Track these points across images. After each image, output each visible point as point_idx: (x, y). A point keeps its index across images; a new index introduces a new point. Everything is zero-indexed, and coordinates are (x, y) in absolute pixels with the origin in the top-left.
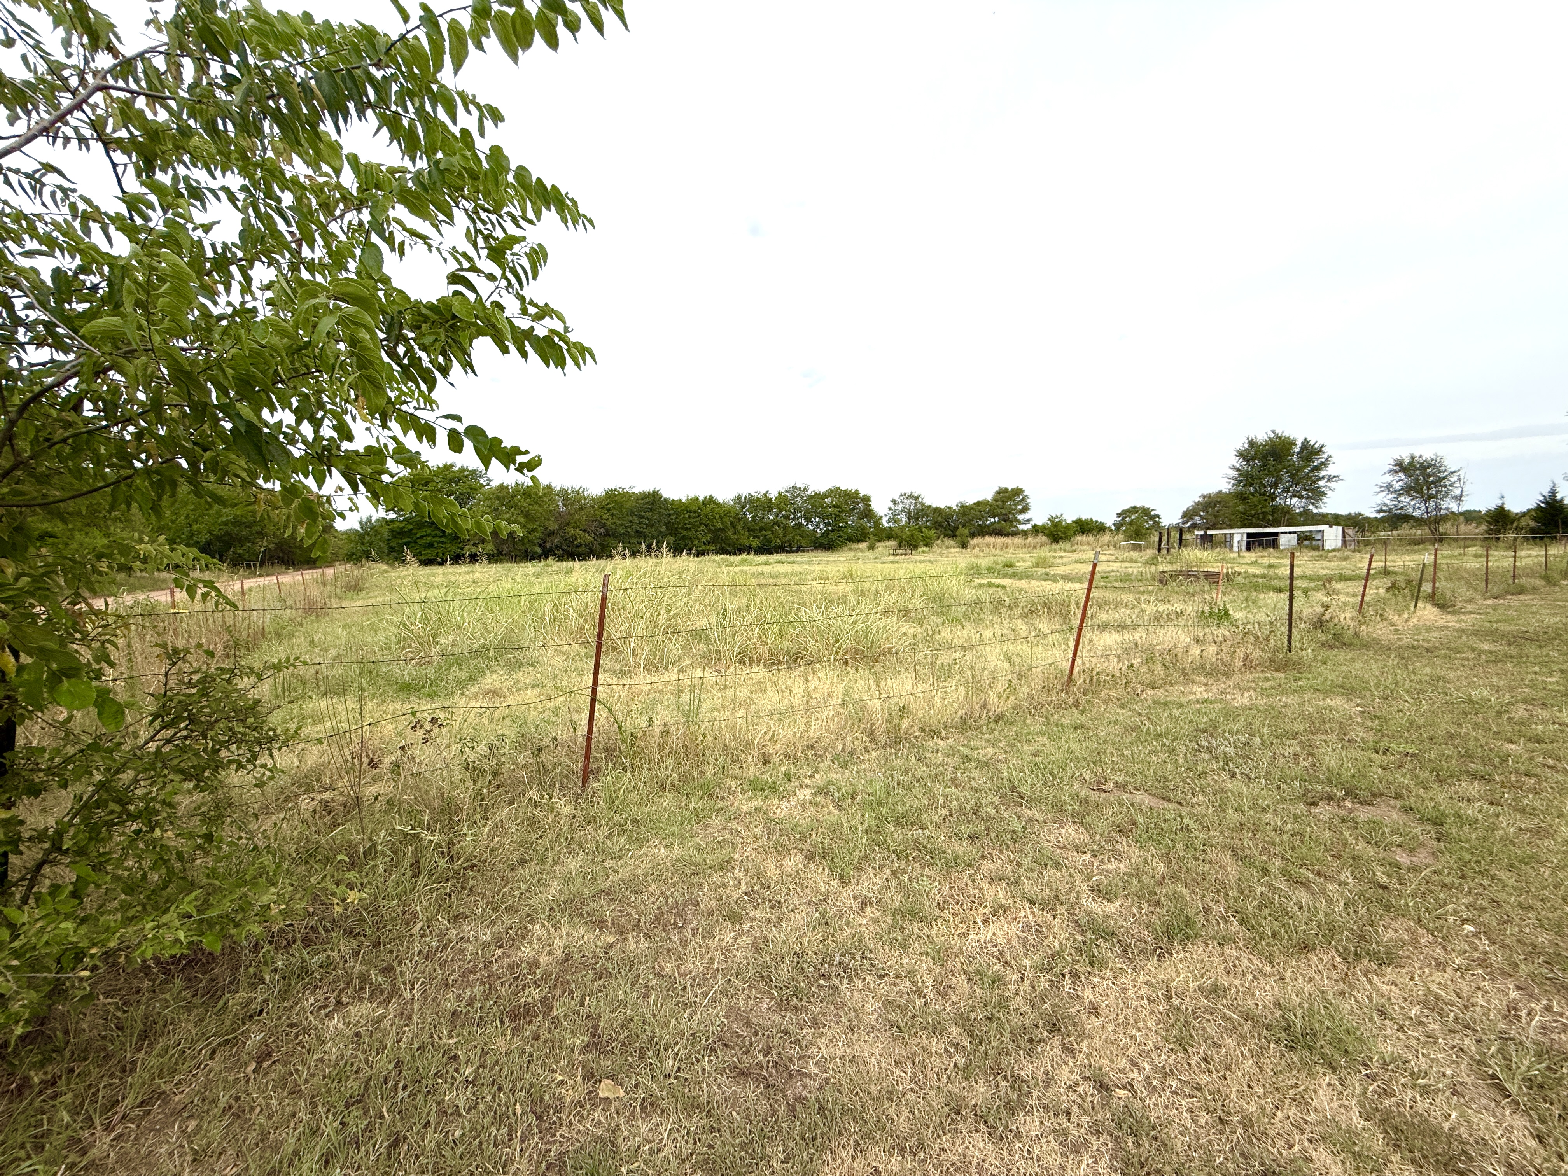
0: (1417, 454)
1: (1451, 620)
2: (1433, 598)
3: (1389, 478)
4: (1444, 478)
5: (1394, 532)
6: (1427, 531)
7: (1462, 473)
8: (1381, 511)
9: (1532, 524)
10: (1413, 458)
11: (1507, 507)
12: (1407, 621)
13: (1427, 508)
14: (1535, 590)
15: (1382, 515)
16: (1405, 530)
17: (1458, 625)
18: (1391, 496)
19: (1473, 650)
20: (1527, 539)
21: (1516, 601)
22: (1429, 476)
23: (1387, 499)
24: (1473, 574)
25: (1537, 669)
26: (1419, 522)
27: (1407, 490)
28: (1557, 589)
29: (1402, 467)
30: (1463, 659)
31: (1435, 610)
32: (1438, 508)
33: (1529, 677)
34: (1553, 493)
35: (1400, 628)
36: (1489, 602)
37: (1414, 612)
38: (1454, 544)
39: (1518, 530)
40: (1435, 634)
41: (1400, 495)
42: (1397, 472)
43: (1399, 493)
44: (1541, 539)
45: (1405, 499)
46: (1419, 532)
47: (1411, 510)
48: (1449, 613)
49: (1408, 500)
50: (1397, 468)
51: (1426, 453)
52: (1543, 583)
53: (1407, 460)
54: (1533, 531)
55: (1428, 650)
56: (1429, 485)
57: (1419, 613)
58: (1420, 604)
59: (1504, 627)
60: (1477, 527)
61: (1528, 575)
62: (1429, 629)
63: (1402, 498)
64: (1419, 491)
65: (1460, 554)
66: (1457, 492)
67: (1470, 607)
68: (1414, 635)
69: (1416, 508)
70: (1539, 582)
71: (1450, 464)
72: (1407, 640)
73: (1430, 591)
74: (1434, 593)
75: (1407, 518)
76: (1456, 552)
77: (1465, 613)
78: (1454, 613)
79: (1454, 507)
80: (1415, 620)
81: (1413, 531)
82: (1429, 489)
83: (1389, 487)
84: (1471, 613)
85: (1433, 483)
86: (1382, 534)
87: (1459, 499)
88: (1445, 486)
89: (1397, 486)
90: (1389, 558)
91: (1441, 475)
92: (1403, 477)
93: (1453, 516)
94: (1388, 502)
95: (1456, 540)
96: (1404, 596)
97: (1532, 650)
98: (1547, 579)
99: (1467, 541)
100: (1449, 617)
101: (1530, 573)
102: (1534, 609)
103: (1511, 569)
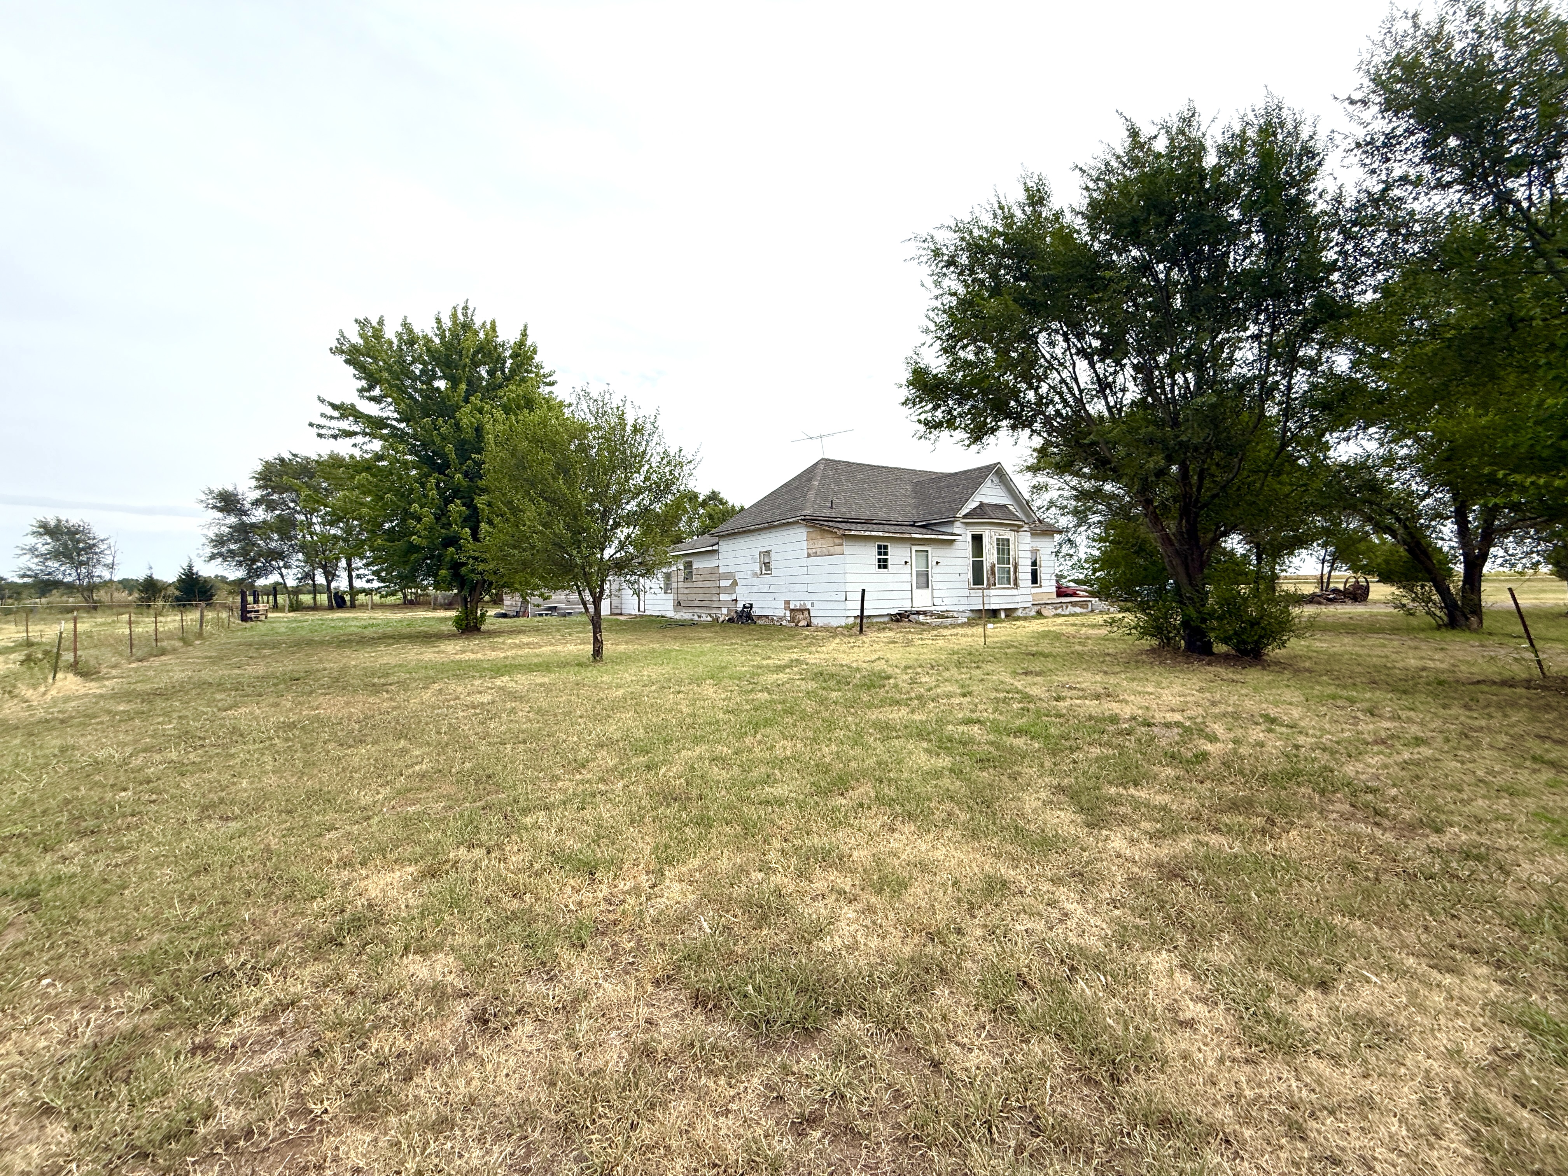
0: (63, 518)
1: (93, 688)
2: (75, 667)
3: (32, 540)
4: (94, 545)
5: (43, 600)
6: (81, 598)
7: (111, 541)
8: (24, 576)
9: (177, 593)
10: (59, 521)
11: (155, 577)
12: (44, 694)
13: (79, 575)
14: (174, 650)
15: (26, 580)
16: (55, 597)
17: (99, 691)
18: (36, 560)
19: (109, 712)
20: (172, 606)
21: (156, 662)
22: (78, 542)
23: (33, 564)
24: (119, 640)
25: (161, 719)
26: (70, 588)
27: (56, 555)
28: (191, 648)
29: (48, 530)
30: (98, 723)
31: (78, 679)
32: (90, 575)
33: (152, 728)
34: (190, 567)
35: (35, 703)
36: (133, 665)
37: (54, 683)
38: (109, 612)
39: (165, 598)
40: (73, 704)
41: (46, 559)
42: (41, 535)
43: (45, 557)
44: (184, 606)
45: (53, 564)
46: (71, 600)
47: (61, 577)
48: (93, 680)
49: (57, 565)
50: (41, 530)
51: (73, 518)
52: (181, 644)
53: (53, 523)
54: (178, 599)
55: (62, 721)
56: (79, 552)
57: (59, 684)
58: (60, 675)
59: (139, 687)
60: (130, 594)
61: (168, 638)
62: (67, 699)
63: (49, 563)
64: (69, 557)
65: (114, 622)
66: (109, 560)
67: (114, 672)
68: (49, 708)
69: (66, 573)
70: (178, 644)
71: (98, 531)
72: (40, 714)
73: (72, 660)
74: (76, 662)
75: (57, 584)
76: (110, 620)
77: (108, 679)
78: (98, 679)
79: (106, 575)
80: (54, 692)
81: (65, 598)
82: (79, 555)
83: (33, 550)
84: (114, 677)
85: (83, 549)
86: (28, 601)
87: (111, 567)
88: (96, 554)
89: (43, 550)
90: (30, 629)
91: (91, 542)
92: (49, 541)
93: (107, 584)
94: (33, 567)
95: (110, 607)
96: (42, 669)
97: (161, 704)
98: (183, 639)
99: (123, 608)
100: (92, 684)
101: (170, 636)
102: (169, 667)
103: (153, 633)
